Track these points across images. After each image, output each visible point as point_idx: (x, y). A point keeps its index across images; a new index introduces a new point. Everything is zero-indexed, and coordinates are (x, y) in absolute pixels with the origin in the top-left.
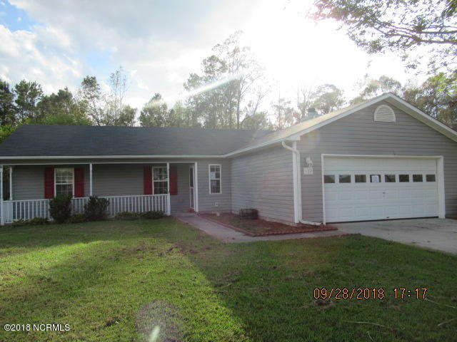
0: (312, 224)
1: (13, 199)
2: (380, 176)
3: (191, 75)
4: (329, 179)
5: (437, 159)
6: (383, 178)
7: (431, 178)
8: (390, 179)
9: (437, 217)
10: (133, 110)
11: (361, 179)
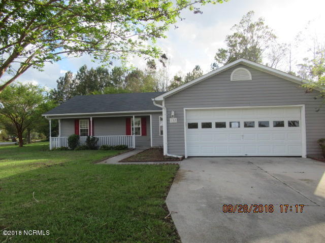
0: (175, 156)
1: (61, 136)
2: (239, 122)
3: (219, 50)
4: (193, 126)
5: (300, 108)
6: (242, 125)
7: (293, 124)
8: (248, 125)
9: (301, 157)
10: (179, 78)
11: (220, 125)
